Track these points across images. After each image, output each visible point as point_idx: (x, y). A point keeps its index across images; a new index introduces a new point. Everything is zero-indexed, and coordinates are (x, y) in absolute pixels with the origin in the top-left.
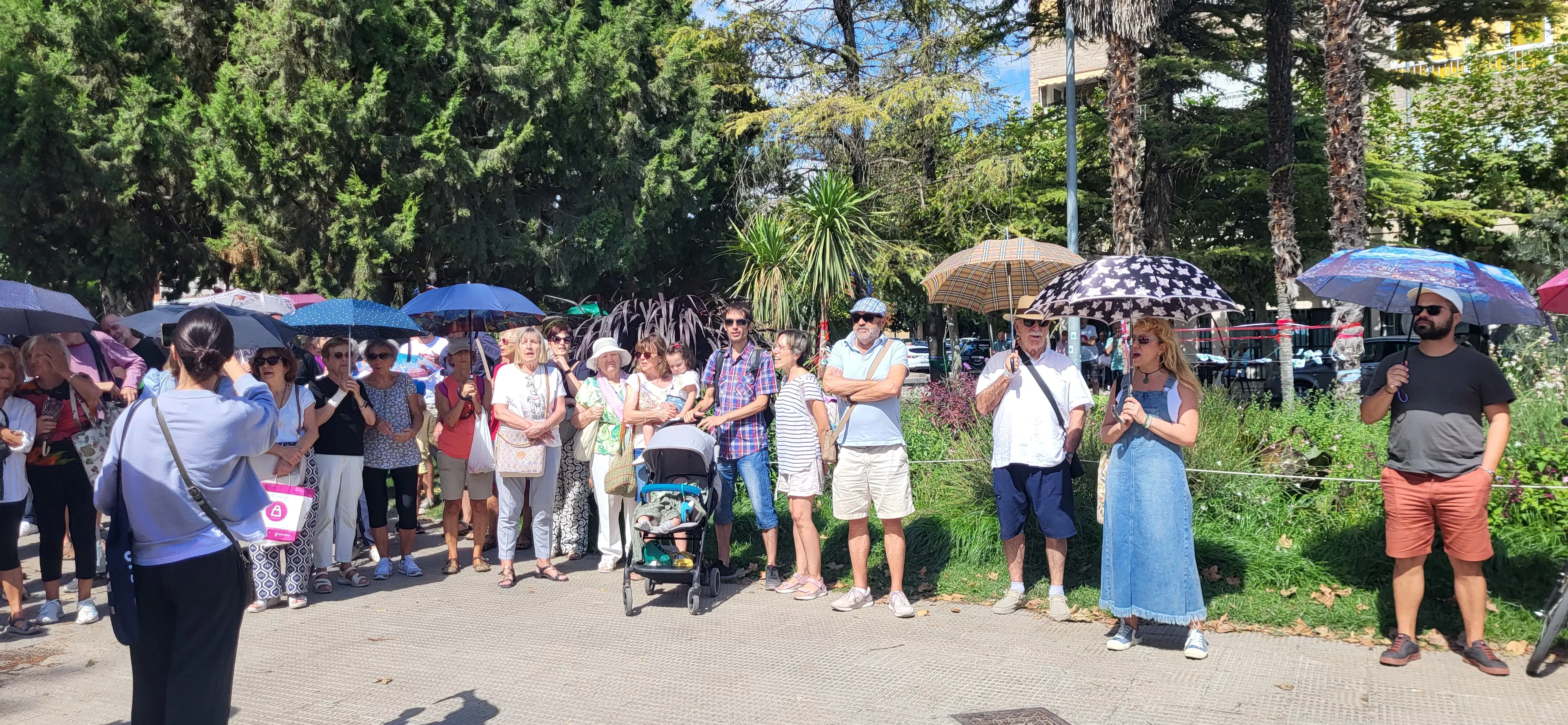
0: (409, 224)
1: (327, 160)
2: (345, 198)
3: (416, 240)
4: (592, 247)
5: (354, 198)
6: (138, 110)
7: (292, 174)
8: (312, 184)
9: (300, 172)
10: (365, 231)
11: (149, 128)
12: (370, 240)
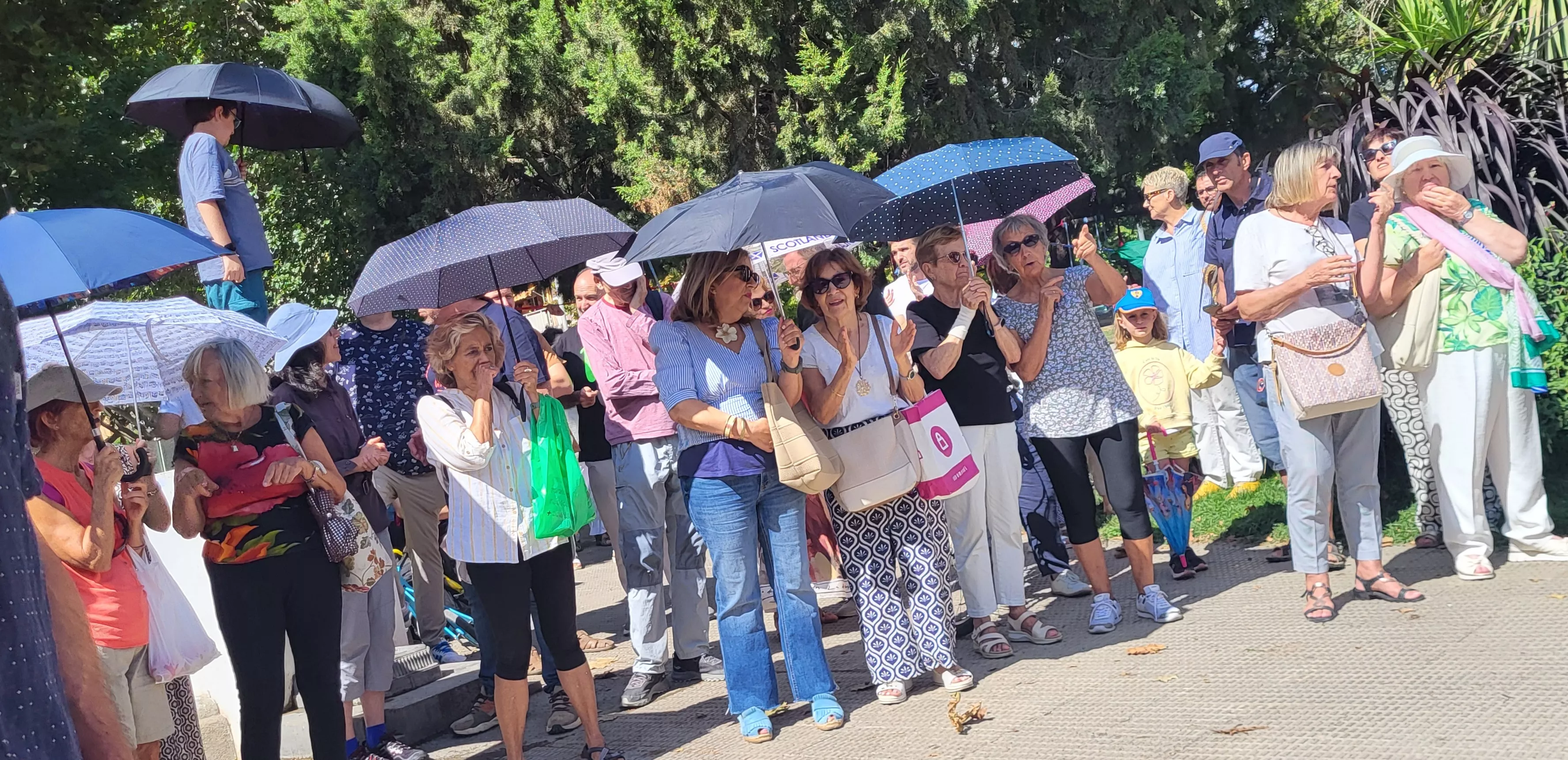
0: (895, 104)
1: (763, 34)
2: (800, 83)
3: (907, 124)
4: (1149, 98)
5: (813, 77)
6: (497, 30)
7: (717, 65)
8: (746, 75)
9: (727, 60)
10: (835, 125)
11: (514, 52)
12: (845, 138)
